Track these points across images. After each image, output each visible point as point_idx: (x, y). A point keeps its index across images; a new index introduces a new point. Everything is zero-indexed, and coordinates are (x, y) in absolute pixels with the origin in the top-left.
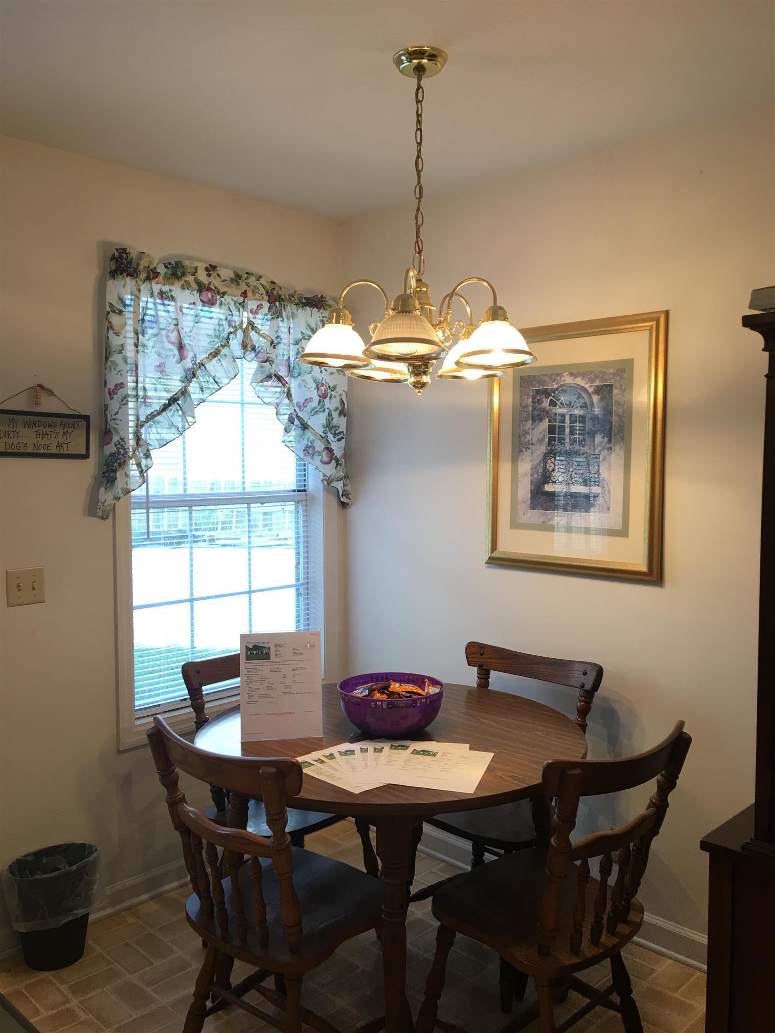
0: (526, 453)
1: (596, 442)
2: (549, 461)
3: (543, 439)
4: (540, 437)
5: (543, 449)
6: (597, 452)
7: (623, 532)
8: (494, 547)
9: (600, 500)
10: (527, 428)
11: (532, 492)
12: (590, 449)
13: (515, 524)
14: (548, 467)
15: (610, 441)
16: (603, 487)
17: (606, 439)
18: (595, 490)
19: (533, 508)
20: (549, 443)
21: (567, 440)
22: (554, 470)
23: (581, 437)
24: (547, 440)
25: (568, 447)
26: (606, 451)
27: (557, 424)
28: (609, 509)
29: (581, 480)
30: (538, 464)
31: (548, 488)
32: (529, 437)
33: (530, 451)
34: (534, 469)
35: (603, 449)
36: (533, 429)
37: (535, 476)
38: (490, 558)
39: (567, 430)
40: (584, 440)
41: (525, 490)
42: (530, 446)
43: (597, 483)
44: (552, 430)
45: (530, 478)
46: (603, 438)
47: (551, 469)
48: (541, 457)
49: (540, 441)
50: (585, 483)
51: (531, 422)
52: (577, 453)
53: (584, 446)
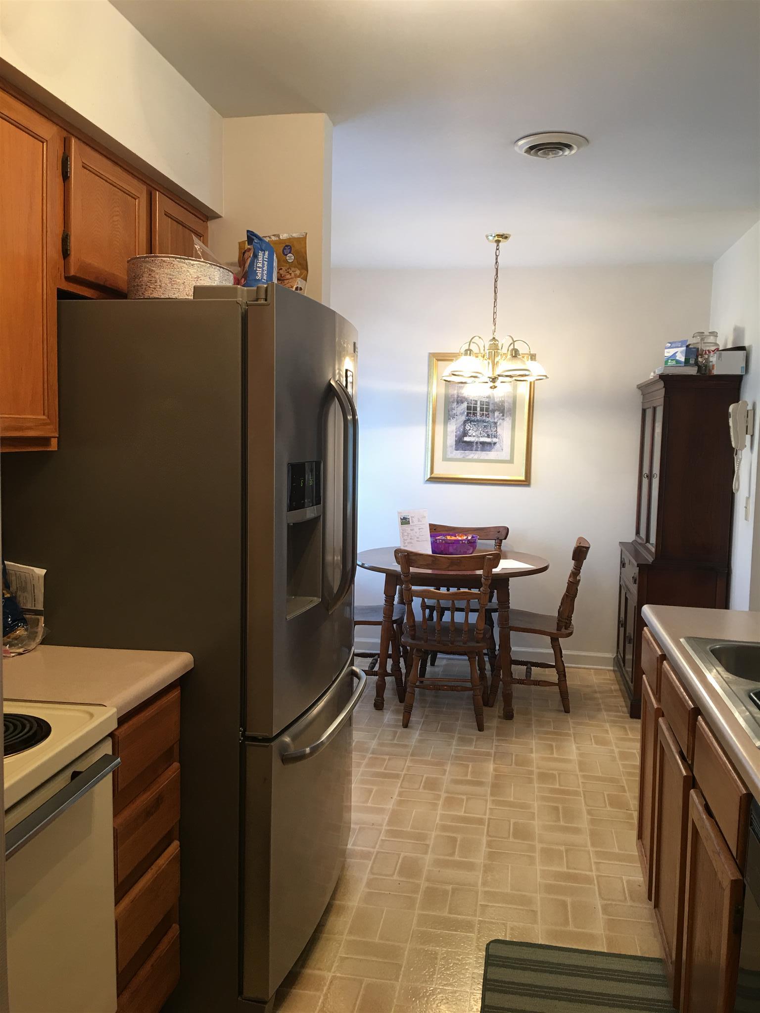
0: (453, 420)
1: (496, 416)
2: (467, 425)
3: (463, 413)
4: (462, 411)
5: (464, 418)
6: (496, 421)
7: (511, 461)
8: (432, 472)
9: (498, 445)
10: (453, 407)
11: (456, 441)
12: (492, 419)
13: (445, 459)
14: (466, 428)
15: (503, 415)
16: (499, 438)
17: (501, 414)
18: (495, 440)
19: (457, 449)
20: (467, 415)
21: (478, 414)
22: (470, 430)
23: (487, 413)
24: (466, 413)
25: (479, 418)
26: (501, 420)
27: (472, 405)
28: (502, 450)
29: (486, 435)
30: (461, 426)
31: (466, 439)
32: (454, 412)
33: (455, 419)
34: (457, 429)
35: (500, 419)
36: (457, 407)
37: (458, 432)
38: (430, 478)
39: (478, 409)
40: (488, 414)
41: (452, 440)
42: (455, 417)
43: (495, 437)
44: (469, 408)
45: (455, 434)
46: (499, 414)
47: (468, 429)
48: (462, 423)
49: (462, 414)
50: (488, 436)
51: (456, 403)
52: (484, 421)
53: (488, 417)
